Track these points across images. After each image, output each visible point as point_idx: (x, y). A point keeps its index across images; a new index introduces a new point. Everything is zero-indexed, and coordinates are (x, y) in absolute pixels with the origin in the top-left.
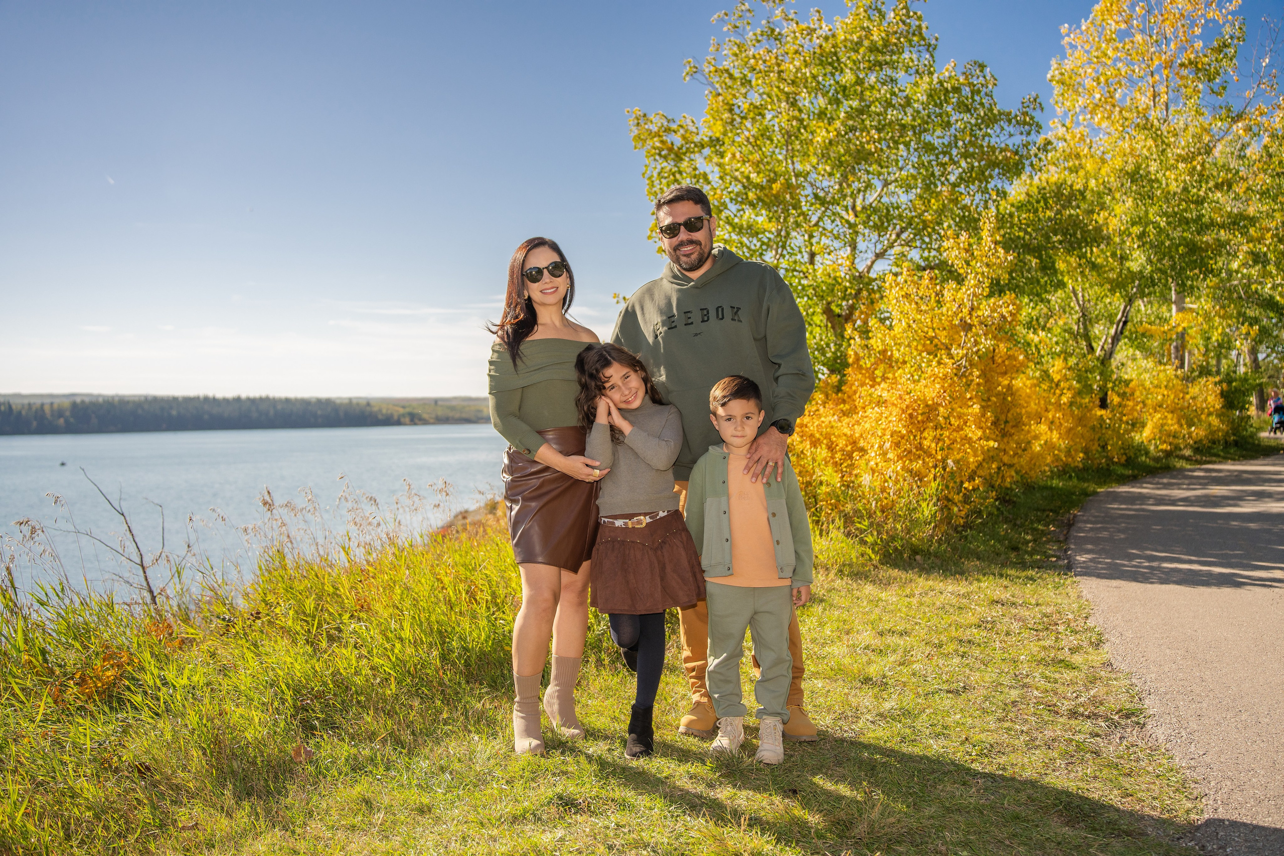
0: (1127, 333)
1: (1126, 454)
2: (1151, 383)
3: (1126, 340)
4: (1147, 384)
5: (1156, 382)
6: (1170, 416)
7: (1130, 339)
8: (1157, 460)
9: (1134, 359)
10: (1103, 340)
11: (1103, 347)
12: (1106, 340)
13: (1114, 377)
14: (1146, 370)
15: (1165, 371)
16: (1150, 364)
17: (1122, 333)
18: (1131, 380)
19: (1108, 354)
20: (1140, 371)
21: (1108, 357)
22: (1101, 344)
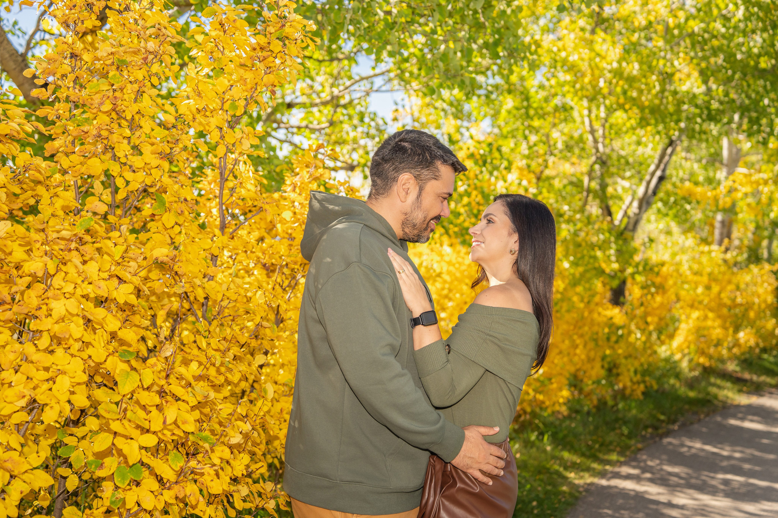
0: (661, 195)
1: (644, 382)
2: (690, 268)
3: (660, 205)
4: (685, 268)
5: (696, 267)
6: (711, 315)
7: (666, 203)
8: (691, 384)
9: (669, 233)
10: (627, 202)
11: (626, 212)
12: (631, 203)
13: (637, 258)
14: (683, 250)
15: (710, 252)
16: (690, 241)
17: (655, 193)
18: (663, 264)
19: (632, 221)
20: (676, 249)
21: (631, 227)
22: (624, 207)
